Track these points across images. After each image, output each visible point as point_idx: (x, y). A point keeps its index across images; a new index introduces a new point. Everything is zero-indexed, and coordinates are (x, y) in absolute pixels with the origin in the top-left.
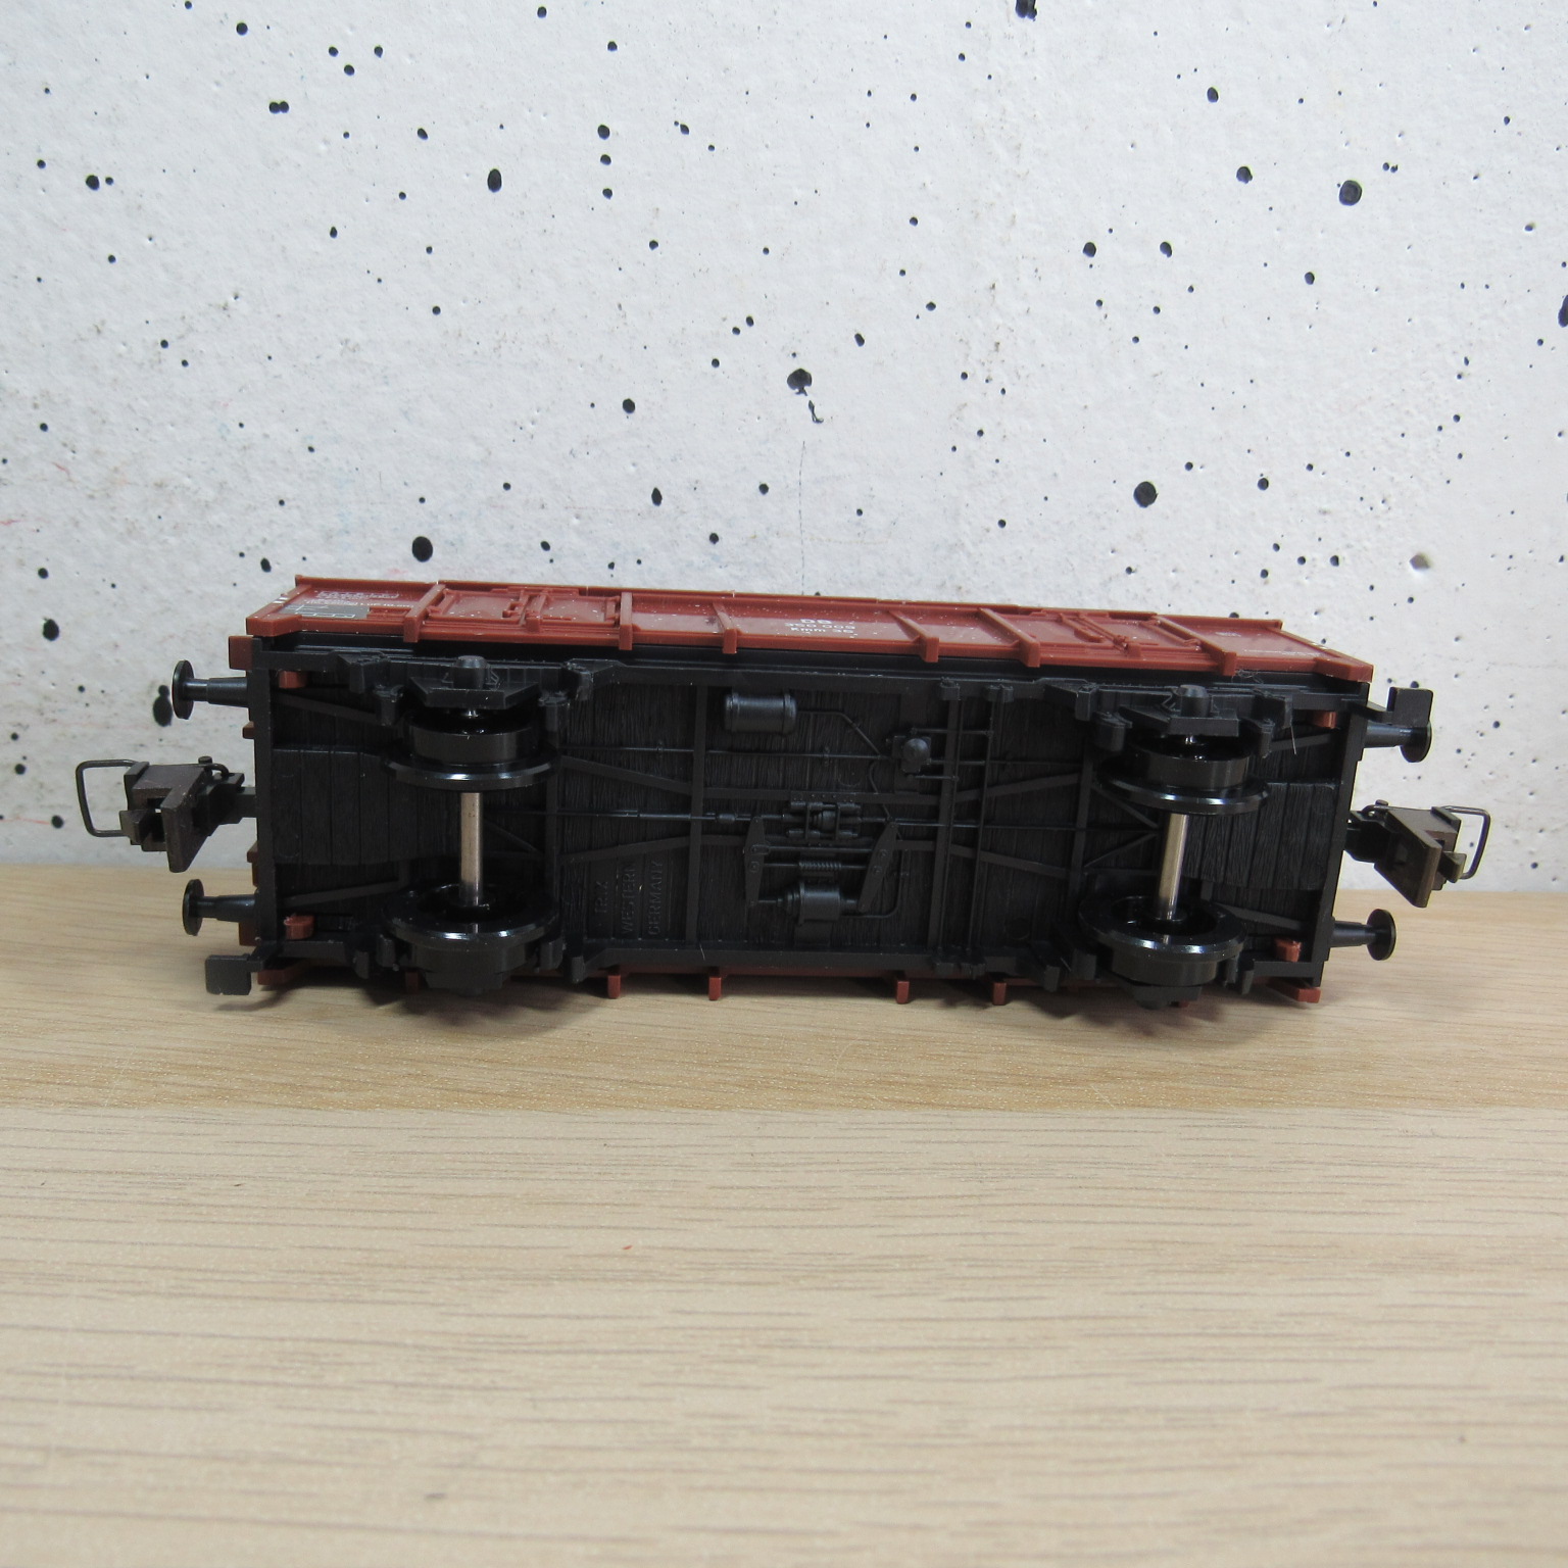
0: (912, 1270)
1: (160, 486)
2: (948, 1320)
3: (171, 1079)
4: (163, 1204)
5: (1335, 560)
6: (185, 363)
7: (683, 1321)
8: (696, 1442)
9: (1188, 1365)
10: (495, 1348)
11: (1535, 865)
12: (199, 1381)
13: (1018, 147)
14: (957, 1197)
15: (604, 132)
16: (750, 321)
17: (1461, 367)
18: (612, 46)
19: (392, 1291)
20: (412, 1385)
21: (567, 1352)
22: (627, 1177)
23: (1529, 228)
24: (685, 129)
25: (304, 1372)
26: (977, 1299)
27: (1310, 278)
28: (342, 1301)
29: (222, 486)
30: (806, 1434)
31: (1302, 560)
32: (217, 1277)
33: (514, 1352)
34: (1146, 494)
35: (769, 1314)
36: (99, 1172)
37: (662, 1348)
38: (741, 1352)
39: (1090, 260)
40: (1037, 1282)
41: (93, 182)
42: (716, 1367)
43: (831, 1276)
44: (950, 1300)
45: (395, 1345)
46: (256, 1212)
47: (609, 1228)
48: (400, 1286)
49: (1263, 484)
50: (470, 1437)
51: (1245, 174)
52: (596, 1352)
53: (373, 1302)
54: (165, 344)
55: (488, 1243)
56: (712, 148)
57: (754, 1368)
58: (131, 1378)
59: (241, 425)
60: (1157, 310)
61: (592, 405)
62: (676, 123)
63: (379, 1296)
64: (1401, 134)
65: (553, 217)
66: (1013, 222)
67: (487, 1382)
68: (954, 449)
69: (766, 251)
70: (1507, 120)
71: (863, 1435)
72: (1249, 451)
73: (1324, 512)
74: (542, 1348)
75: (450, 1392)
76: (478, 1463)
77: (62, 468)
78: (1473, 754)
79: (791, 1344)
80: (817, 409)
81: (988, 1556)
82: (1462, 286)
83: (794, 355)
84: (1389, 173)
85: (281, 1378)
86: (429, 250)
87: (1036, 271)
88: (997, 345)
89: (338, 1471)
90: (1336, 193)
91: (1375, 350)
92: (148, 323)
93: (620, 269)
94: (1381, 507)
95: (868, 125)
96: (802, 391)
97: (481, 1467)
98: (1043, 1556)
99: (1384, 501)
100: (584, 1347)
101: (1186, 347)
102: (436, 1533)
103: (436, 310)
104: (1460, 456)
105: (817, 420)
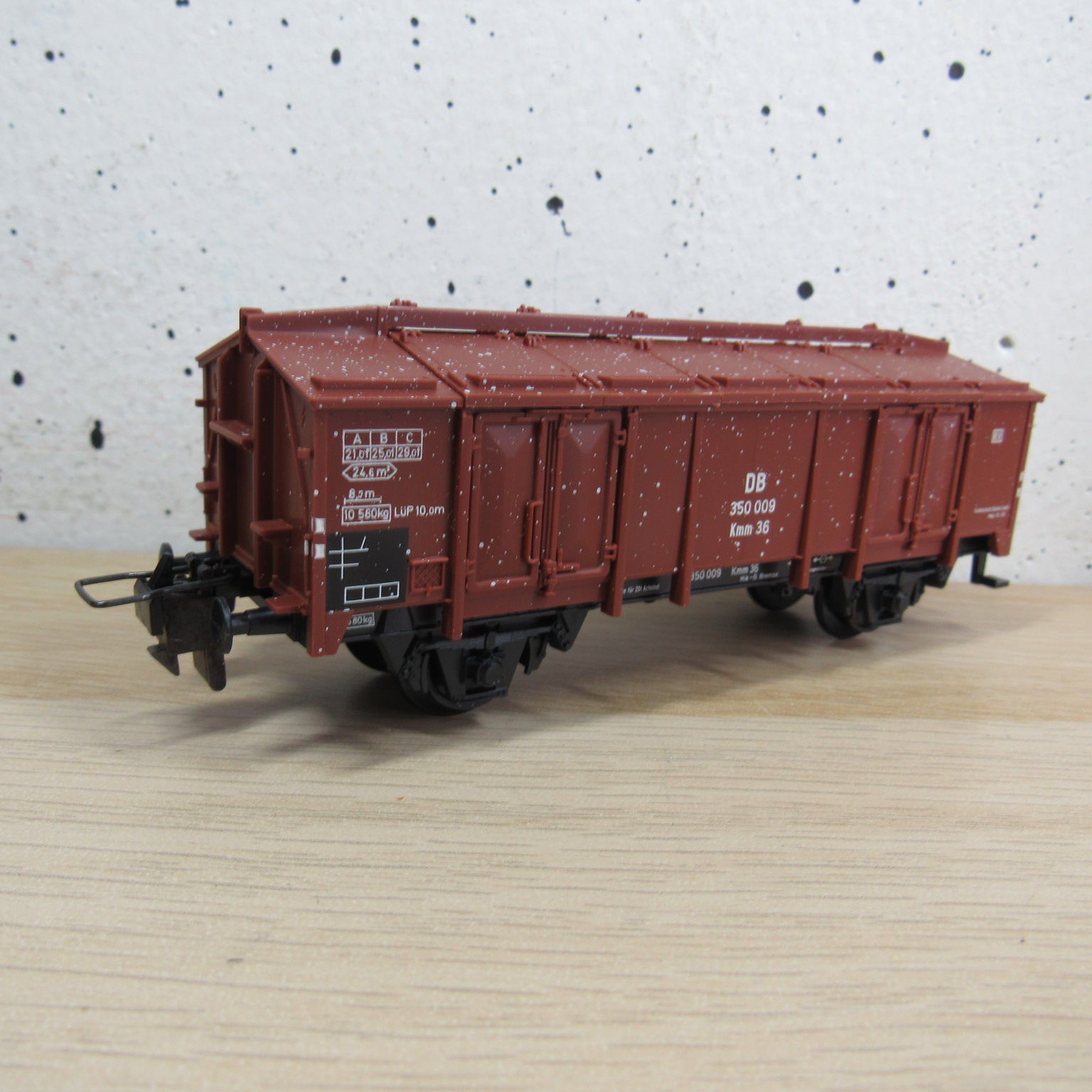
0: (613, 818)
1: (96, 275)
2: (635, 851)
3: (80, 682)
4: (62, 762)
6: (114, 187)
7: (435, 847)
8: (437, 929)
9: (816, 886)
10: (293, 862)
11: (1089, 567)
12: (69, 878)
13: (714, 36)
14: (649, 771)
15: (415, 22)
16: (519, 161)
17: (1035, 199)
19: (222, 822)
20: (229, 885)
21: (347, 866)
23: (1088, 98)
24: (473, 21)
25: (148, 874)
26: (659, 838)
27: (926, 133)
28: (183, 828)
29: (140, 276)
30: (521, 925)
32: (94, 810)
33: (308, 865)
34: (806, 290)
35: (502, 845)
36: (19, 740)
37: (419, 865)
38: (477, 869)
39: (765, 118)
40: (705, 828)
41: (50, 56)
42: (457, 878)
43: (551, 821)
44: (638, 838)
45: (219, 858)
46: (129, 768)
47: (388, 785)
48: (228, 819)
49: (892, 284)
50: (267, 921)
51: (879, 57)
52: (369, 867)
53: (206, 829)
54: (100, 173)
55: (298, 792)
56: (492, 34)
57: (486, 880)
58: (19, 875)
59: (154, 232)
60: (814, 156)
61: (406, 221)
62: (467, 16)
63: (212, 825)
64: (994, 28)
65: (378, 83)
66: (710, 90)
67: (284, 884)
68: (666, 256)
69: (531, 110)
70: (1071, 19)
71: (565, 927)
72: (881, 260)
73: (936, 305)
74: (328, 863)
75: (256, 890)
76: (270, 938)
77: (26, 261)
78: (1044, 484)
79: (516, 864)
80: (568, 227)
81: (653, 1013)
82: (1038, 140)
83: (551, 186)
84: (984, 56)
85: (131, 878)
86: (289, 107)
87: (727, 127)
88: (698, 180)
89: (164, 941)
90: (946, 71)
91: (974, 186)
92: (88, 157)
93: (426, 122)
94: (978, 302)
95: (605, 19)
96: (556, 212)
97: (272, 941)
98: (696, 1014)
99: (980, 297)
100: (360, 863)
101: (835, 183)
102: (232, 985)
103: (294, 151)
104: (1036, 265)
105: (567, 234)
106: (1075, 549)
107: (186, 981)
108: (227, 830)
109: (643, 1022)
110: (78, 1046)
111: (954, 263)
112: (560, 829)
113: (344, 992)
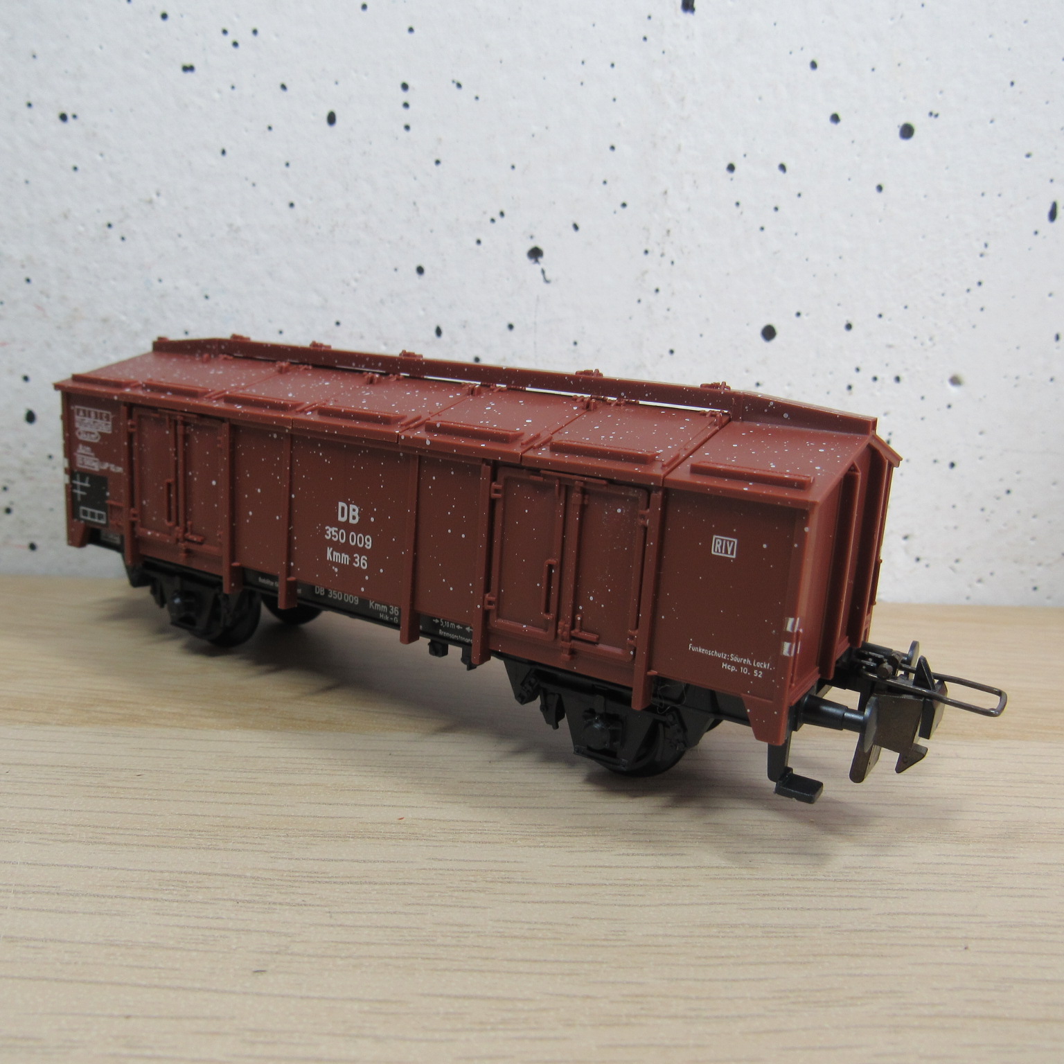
0: (595, 835)
1: (105, 320)
2: (617, 867)
3: (99, 709)
4: (88, 786)
5: (898, 379)
6: (123, 239)
7: (436, 865)
8: (440, 941)
9: (781, 898)
10: (306, 880)
11: (1035, 589)
12: (104, 896)
13: (683, 99)
15: (405, 87)
16: (502, 214)
17: (982, 249)
18: (411, 30)
19: (238, 843)
20: (249, 902)
21: (356, 883)
22: (403, 775)
23: (1028, 156)
24: (459, 85)
25: (175, 892)
27: (880, 188)
28: (204, 848)
30: (516, 937)
31: (875, 379)
32: (121, 832)
33: (319, 882)
34: (769, 333)
36: (46, 766)
37: (421, 881)
38: (474, 885)
39: (730, 175)
40: (680, 844)
41: (63, 117)
42: (456, 894)
43: (539, 839)
44: (619, 855)
45: (240, 876)
46: (150, 792)
47: (390, 806)
48: (244, 840)
49: (849, 327)
50: (286, 935)
51: (835, 118)
52: (376, 884)
53: (225, 850)
54: (110, 226)
55: (307, 814)
56: (477, 98)
57: (482, 895)
58: (58, 894)
59: (160, 281)
60: (776, 209)
61: (396, 270)
62: (453, 82)
63: (230, 845)
64: (941, 92)
65: (371, 143)
66: (679, 149)
67: (299, 901)
68: (639, 301)
69: (513, 167)
70: (1012, 84)
71: (555, 939)
72: (839, 305)
73: (890, 346)
74: (338, 880)
75: (274, 906)
76: (289, 952)
77: (39, 308)
78: (992, 512)
79: (509, 880)
80: (547, 274)
81: (635, 1016)
82: (983, 194)
83: (532, 237)
84: (933, 118)
85: (160, 896)
86: (287, 165)
87: (695, 182)
88: (668, 232)
89: (194, 954)
90: (898, 131)
91: (924, 237)
92: (98, 211)
93: (415, 179)
94: (929, 343)
95: (582, 84)
96: (537, 261)
97: (292, 954)
98: (675, 1017)
99: (931, 339)
100: (368, 880)
101: (796, 234)
102: (258, 994)
103: (292, 205)
104: (982, 309)
105: (547, 281)
106: (1022, 572)
107: (216, 991)
108: (244, 850)
109: (627, 1024)
110: (125, 1051)
111: (906, 307)
112: (548, 847)
113: (360, 1000)
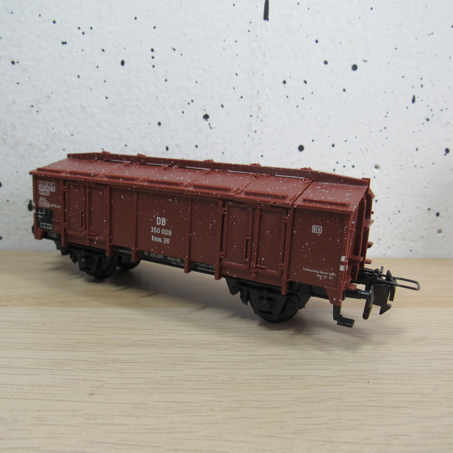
1: (30, 145)
2: (234, 355)
3: (28, 300)
4: (24, 329)
5: (353, 166)
6: (38, 112)
7: (163, 355)
8: (163, 382)
9: (298, 366)
10: (111, 361)
11: (411, 251)
12: (30, 368)
13: (265, 55)
14: (241, 328)
15: (152, 50)
16: (192, 101)
17: (386, 114)
18: (155, 27)
19: (84, 349)
20: (88, 370)
21: (131, 362)
22: (151, 323)
23: (403, 77)
24: (174, 50)
25: (59, 367)
26: (243, 351)
27: (344, 90)
28: (70, 351)
29: (47, 145)
30: (193, 381)
31: (344, 166)
32: (37, 345)
33: (116, 362)
34: (301, 148)
35: (186, 354)
36: (7, 321)
37: (156, 361)
38: (177, 362)
39: (284, 85)
40: (260, 347)
41: (13, 63)
42: (170, 366)
43: (204, 346)
44: (236, 351)
45: (84, 361)
46: (49, 331)
47: (145, 335)
48: (87, 347)
49: (333, 146)
50: (102, 381)
51: (326, 62)
52: (139, 363)
53: (79, 351)
54: (32, 106)
55: (112, 338)
56: (182, 55)
57: (180, 366)
58: (12, 368)
59: (53, 128)
60: (303, 99)
61: (149, 124)
62: (172, 48)
63: (81, 350)
64: (368, 52)
65: (139, 73)
66: (263, 75)
67: (108, 369)
68: (248, 136)
69: (197, 82)
70: (396, 49)
71: (208, 381)
72: (329, 137)
73: (350, 153)
74: (123, 361)
75: (98, 371)
76: (104, 387)
77: (3, 140)
78: (393, 220)
79: (191, 361)
80: (211, 125)
81: (238, 407)
82: (385, 93)
83: (205, 110)
84: (365, 62)
85: (52, 368)
86: (105, 81)
87: (270, 88)
88: (260, 108)
89: (66, 388)
90: (351, 68)
91: (362, 109)
92: (28, 100)
93: (157, 87)
94: (365, 152)
95: (224, 49)
96: (207, 120)
97: (104, 388)
98: (253, 407)
99: (366, 150)
100: (135, 361)
101: (311, 109)
102: (91, 402)
103: (107, 98)
104: (386, 138)
105: (211, 128)
106: (406, 244)
107: (74, 401)
108: (86, 351)
109: (234, 410)
110: (38, 423)
111: (356, 138)
112: (207, 349)
113: (130, 403)
